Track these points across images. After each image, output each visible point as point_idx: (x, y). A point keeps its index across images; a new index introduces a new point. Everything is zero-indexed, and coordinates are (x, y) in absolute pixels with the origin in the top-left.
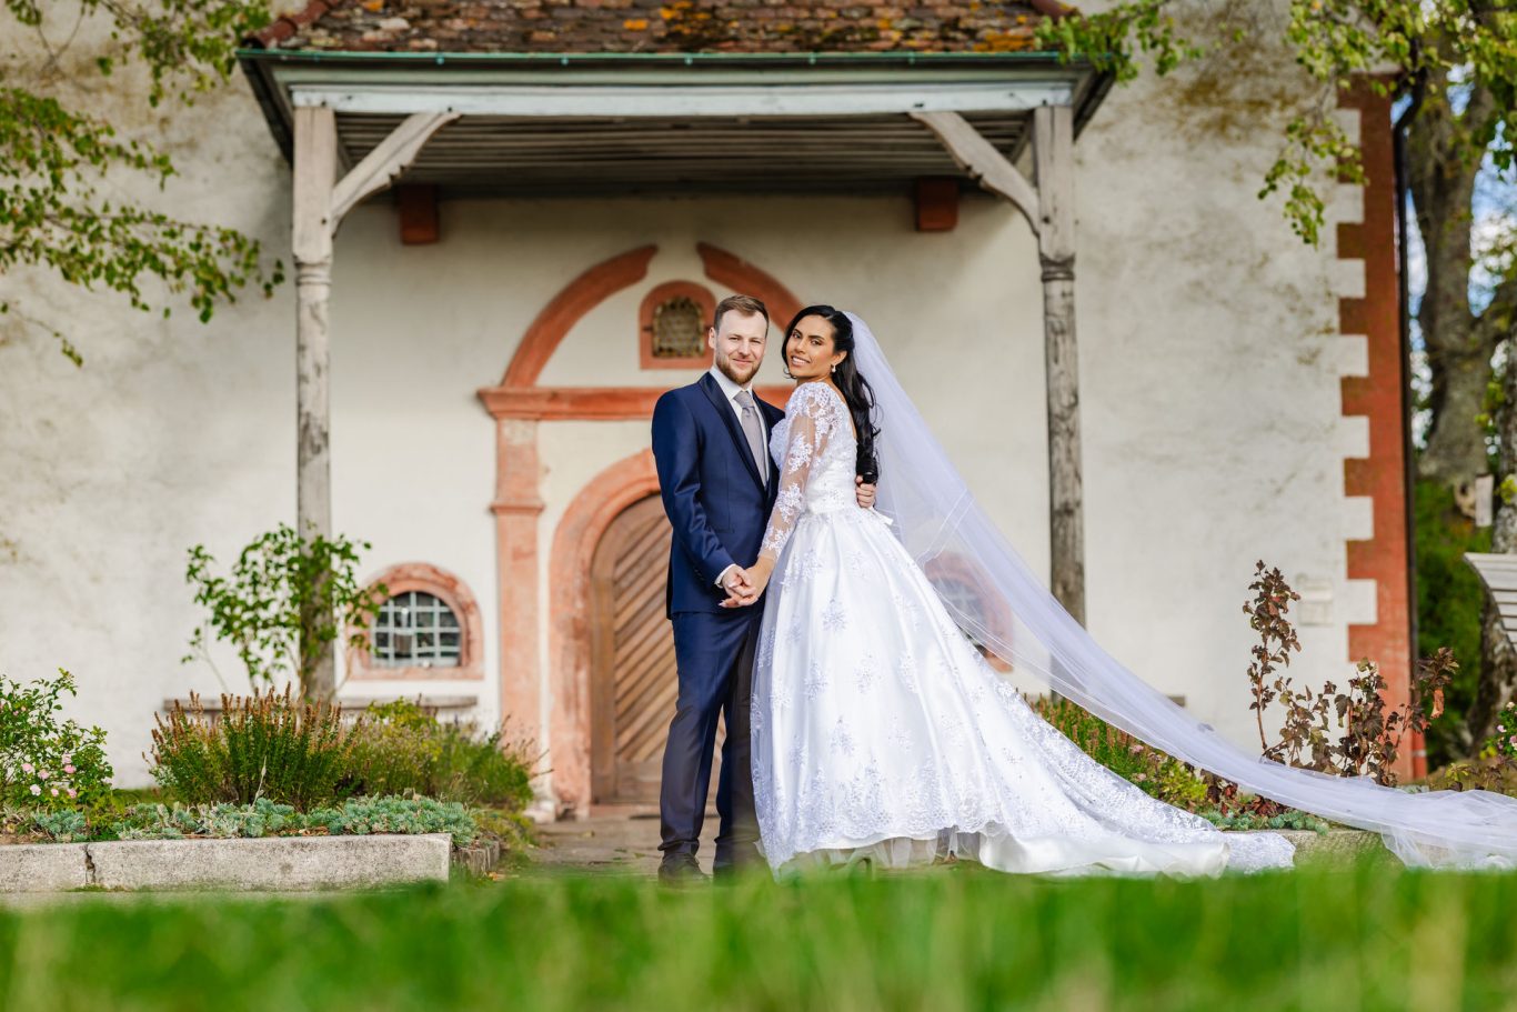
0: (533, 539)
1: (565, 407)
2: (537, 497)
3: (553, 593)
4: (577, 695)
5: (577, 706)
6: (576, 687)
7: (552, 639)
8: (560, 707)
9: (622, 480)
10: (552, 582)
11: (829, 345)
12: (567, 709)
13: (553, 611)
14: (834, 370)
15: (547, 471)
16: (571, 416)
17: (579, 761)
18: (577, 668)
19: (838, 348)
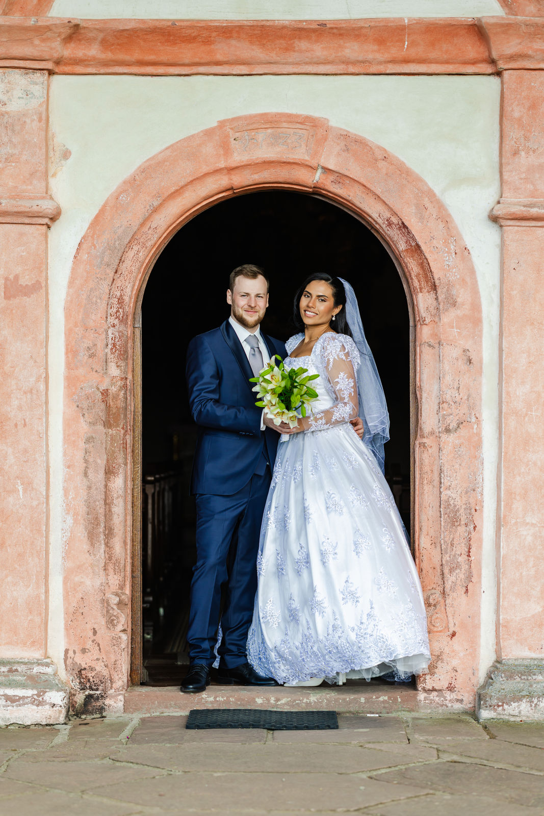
0: (41, 264)
1: (94, 51)
2: (47, 194)
3: (71, 352)
4: (108, 515)
5: (109, 533)
6: (108, 503)
7: (68, 424)
8: (81, 533)
9: (185, 170)
10: (69, 333)
11: (331, 302)
12: (92, 537)
13: (71, 381)
14: (334, 319)
15: (66, 155)
16: (106, 67)
17: (111, 622)
18: (109, 472)
19: (336, 304)
